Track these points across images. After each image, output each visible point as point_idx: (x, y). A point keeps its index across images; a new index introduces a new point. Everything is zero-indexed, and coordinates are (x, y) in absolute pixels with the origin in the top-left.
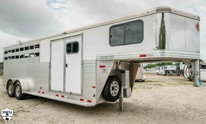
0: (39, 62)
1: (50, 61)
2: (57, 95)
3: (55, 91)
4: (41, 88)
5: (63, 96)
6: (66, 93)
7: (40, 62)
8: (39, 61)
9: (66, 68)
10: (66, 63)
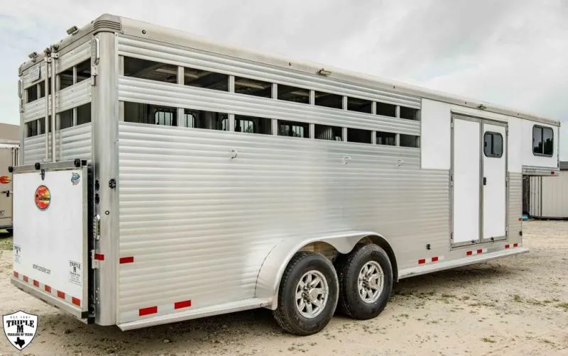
0: (421, 169)
1: (449, 168)
2: (469, 253)
3: (462, 246)
4: (428, 247)
5: (480, 251)
6: (486, 242)
7: (423, 167)
8: (420, 166)
9: (484, 186)
10: (484, 176)
